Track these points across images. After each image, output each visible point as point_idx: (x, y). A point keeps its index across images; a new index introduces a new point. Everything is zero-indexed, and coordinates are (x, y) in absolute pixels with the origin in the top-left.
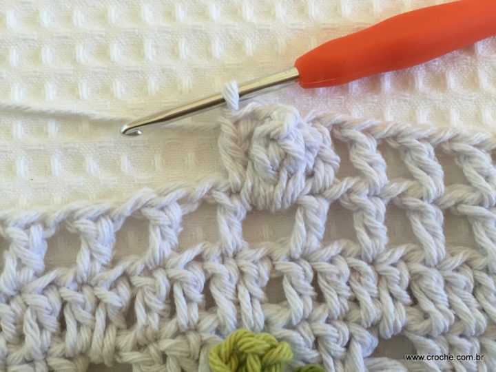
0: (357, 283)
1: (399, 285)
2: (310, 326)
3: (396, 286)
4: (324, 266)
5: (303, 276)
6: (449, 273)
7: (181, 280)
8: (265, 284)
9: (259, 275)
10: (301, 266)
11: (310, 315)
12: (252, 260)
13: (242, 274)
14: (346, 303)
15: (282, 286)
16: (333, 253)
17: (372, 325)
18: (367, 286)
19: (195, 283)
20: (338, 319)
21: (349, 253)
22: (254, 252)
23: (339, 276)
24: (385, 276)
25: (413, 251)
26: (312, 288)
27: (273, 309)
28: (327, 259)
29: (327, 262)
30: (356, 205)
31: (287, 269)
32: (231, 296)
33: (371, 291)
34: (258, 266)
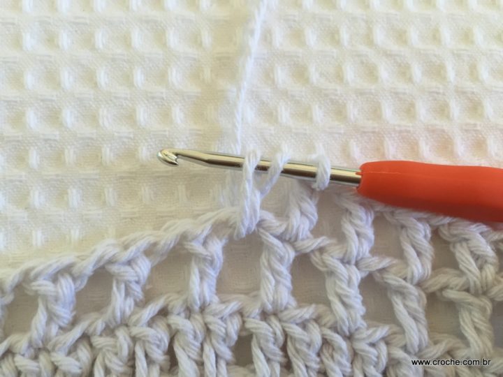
5: (272, 339)
7: (143, 338)
8: (233, 344)
9: (227, 334)
10: (272, 328)
12: (220, 316)
13: (208, 331)
18: (340, 363)
19: (158, 343)
22: (223, 307)
23: (309, 345)
26: (280, 353)
27: (239, 374)
31: (256, 329)
32: (195, 356)
34: (226, 323)
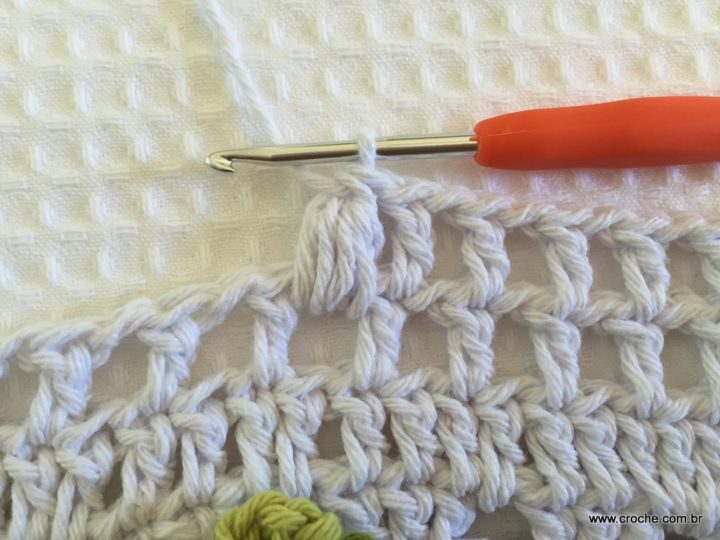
0: (448, 432)
1: (507, 435)
2: (378, 494)
3: (503, 435)
4: (401, 405)
5: (371, 421)
6: (582, 419)
7: (193, 428)
8: (315, 431)
9: (306, 418)
10: (368, 404)
11: (378, 478)
12: (296, 395)
13: (281, 414)
14: (430, 461)
15: (340, 433)
16: (414, 386)
17: (467, 493)
18: (462, 437)
19: (214, 433)
20: (420, 484)
21: (436, 387)
22: (300, 382)
23: (421, 420)
24: (487, 422)
25: (531, 386)
26: (382, 437)
27: (325, 468)
28: (405, 394)
29: (404, 398)
30: (449, 319)
31: (347, 408)
32: (265, 451)
33: (468, 443)
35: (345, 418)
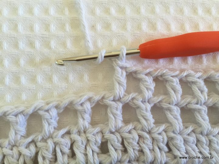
0: (143, 143)
1: (162, 143)
4: (126, 135)
5: (117, 141)
6: (186, 136)
8: (99, 145)
9: (96, 141)
10: (115, 136)
11: (121, 159)
12: (93, 134)
14: (137, 153)
15: (107, 146)
16: (130, 128)
18: (147, 144)
19: (66, 145)
20: (134, 160)
21: (137, 128)
24: (156, 139)
25: (168, 127)
26: (121, 146)
27: (103, 157)
31: (109, 137)
32: (83, 151)
33: (149, 146)
34: (95, 136)
35: (109, 141)
